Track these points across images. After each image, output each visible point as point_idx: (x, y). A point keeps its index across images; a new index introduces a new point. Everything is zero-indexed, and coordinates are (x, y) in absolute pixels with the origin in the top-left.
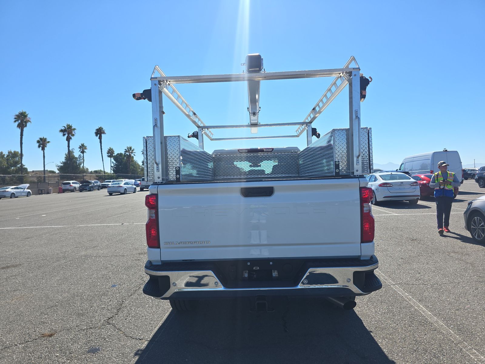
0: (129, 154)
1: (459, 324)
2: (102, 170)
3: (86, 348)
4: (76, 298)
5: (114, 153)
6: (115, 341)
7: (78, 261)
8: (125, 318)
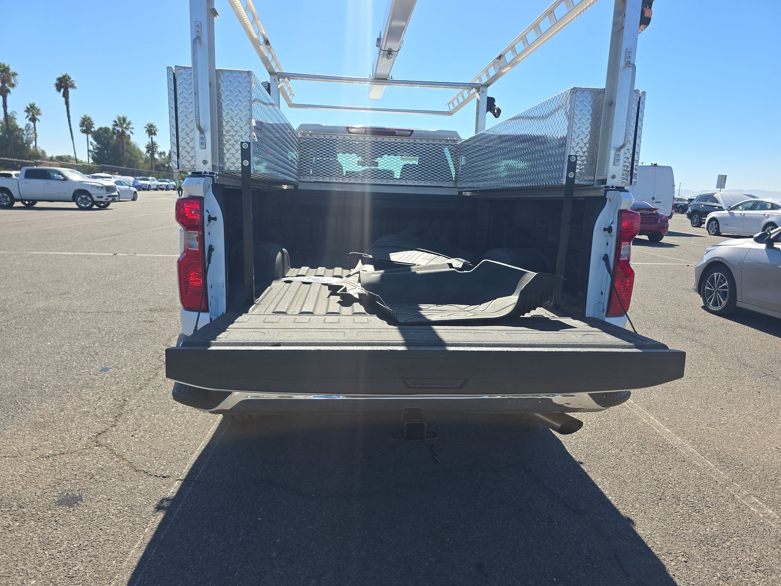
0: (122, 130)
1: (719, 450)
2: (72, 155)
3: (55, 496)
4: (30, 392)
5: (93, 126)
6: (113, 480)
7: (31, 318)
8: (132, 434)
